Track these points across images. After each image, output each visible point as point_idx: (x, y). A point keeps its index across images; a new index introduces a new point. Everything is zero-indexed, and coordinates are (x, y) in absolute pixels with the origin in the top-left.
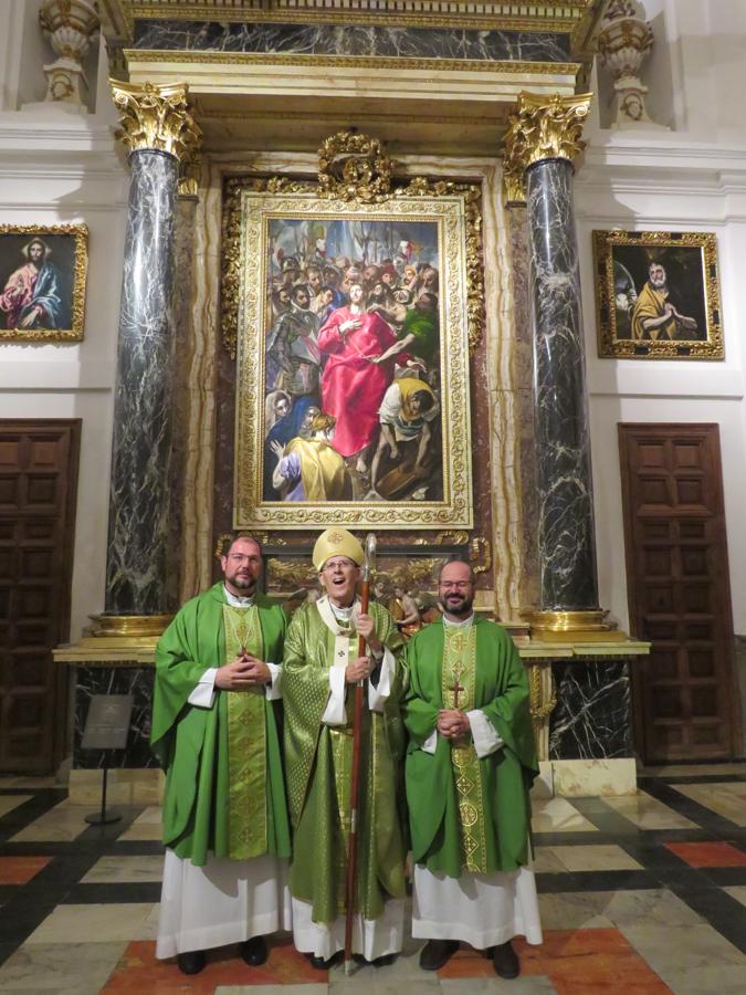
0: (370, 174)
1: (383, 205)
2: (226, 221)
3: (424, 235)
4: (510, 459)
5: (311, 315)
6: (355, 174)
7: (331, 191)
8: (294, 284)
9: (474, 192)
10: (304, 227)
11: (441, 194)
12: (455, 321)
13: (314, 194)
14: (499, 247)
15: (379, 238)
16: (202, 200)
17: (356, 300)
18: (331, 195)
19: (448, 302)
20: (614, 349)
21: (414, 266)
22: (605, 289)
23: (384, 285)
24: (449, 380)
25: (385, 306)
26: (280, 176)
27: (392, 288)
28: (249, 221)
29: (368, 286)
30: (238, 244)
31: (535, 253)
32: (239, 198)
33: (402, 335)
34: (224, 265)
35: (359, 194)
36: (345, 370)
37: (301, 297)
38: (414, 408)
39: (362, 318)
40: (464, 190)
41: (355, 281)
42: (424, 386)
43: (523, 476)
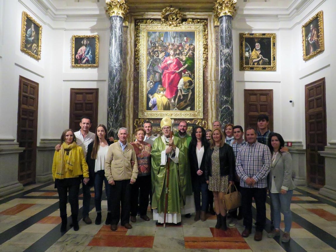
0: (176, 18)
1: (179, 27)
2: (136, 33)
3: (191, 35)
4: (213, 99)
5: (160, 59)
6: (171, 18)
7: (165, 23)
8: (155, 50)
9: (205, 22)
10: (157, 34)
11: (196, 23)
12: (199, 60)
13: (160, 24)
14: (212, 39)
15: (179, 36)
16: (129, 27)
17: (172, 55)
18: (165, 24)
19: (197, 55)
20: (244, 68)
21: (188, 44)
22: (242, 51)
23: (180, 50)
24: (197, 77)
25: (180, 56)
26: (151, 19)
27: (182, 51)
28: (142, 32)
29: (175, 50)
30: (139, 39)
31: (220, 43)
32: (139, 26)
33: (184, 65)
34: (136, 45)
35: (173, 24)
36: (168, 75)
37: (157, 54)
38: (187, 85)
39: (173, 60)
40: (203, 22)
41: (171, 49)
42: (190, 79)
43: (216, 104)
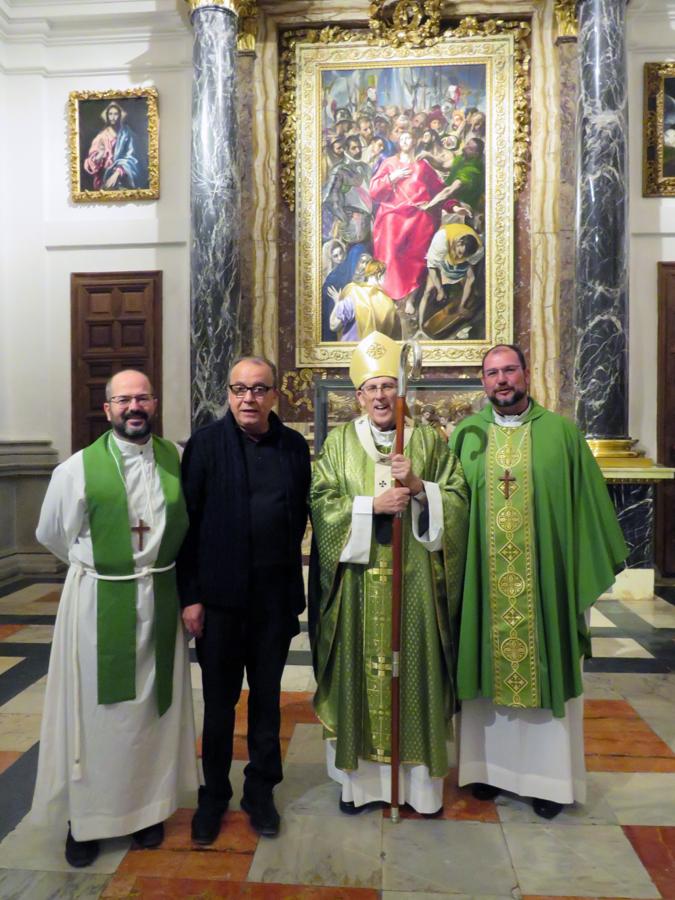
0: (420, 17)
1: (432, 49)
2: (282, 75)
3: (472, 77)
4: (550, 300)
5: (363, 165)
6: (405, 18)
7: (382, 37)
8: (347, 135)
9: (524, 29)
10: (356, 77)
11: (491, 33)
12: (501, 165)
13: (365, 42)
14: (547, 85)
15: (429, 84)
16: (259, 55)
17: (405, 148)
18: (381, 42)
19: (495, 147)
20: (659, 188)
21: (462, 110)
22: (654, 126)
23: (433, 132)
24: (494, 224)
25: (433, 153)
26: (332, 25)
27: (440, 134)
28: (303, 73)
29: (417, 133)
30: (294, 98)
31: (583, 91)
32: (293, 51)
33: (450, 181)
34: (282, 120)
35: (409, 39)
36: (395, 218)
37: (354, 148)
38: (460, 253)
39: (411, 166)
40: (514, 27)
41: (404, 128)
42: (470, 231)
43: (562, 315)
